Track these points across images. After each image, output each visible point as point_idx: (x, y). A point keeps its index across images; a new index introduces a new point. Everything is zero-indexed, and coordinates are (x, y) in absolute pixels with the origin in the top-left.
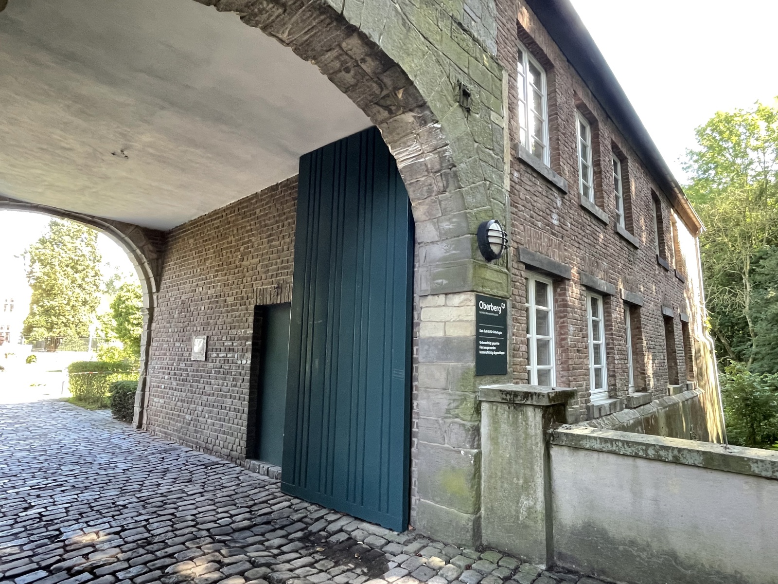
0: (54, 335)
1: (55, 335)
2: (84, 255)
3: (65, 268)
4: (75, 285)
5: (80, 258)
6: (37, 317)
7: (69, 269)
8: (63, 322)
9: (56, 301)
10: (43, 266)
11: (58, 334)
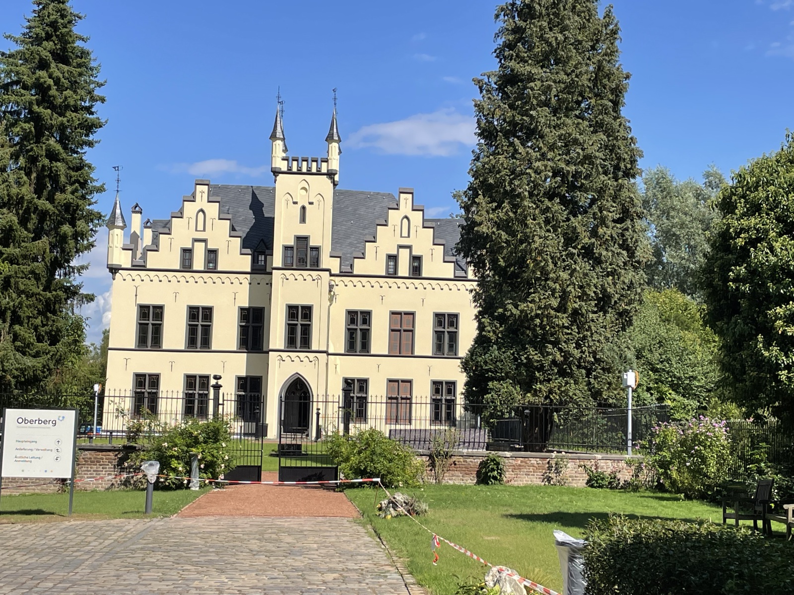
0: (536, 400)
1: (539, 400)
2: (588, 159)
3: (547, 203)
4: (575, 251)
5: (580, 168)
6: (495, 351)
7: (556, 206)
8: (554, 362)
9: (533, 301)
10: (495, 204)
11: (547, 397)
